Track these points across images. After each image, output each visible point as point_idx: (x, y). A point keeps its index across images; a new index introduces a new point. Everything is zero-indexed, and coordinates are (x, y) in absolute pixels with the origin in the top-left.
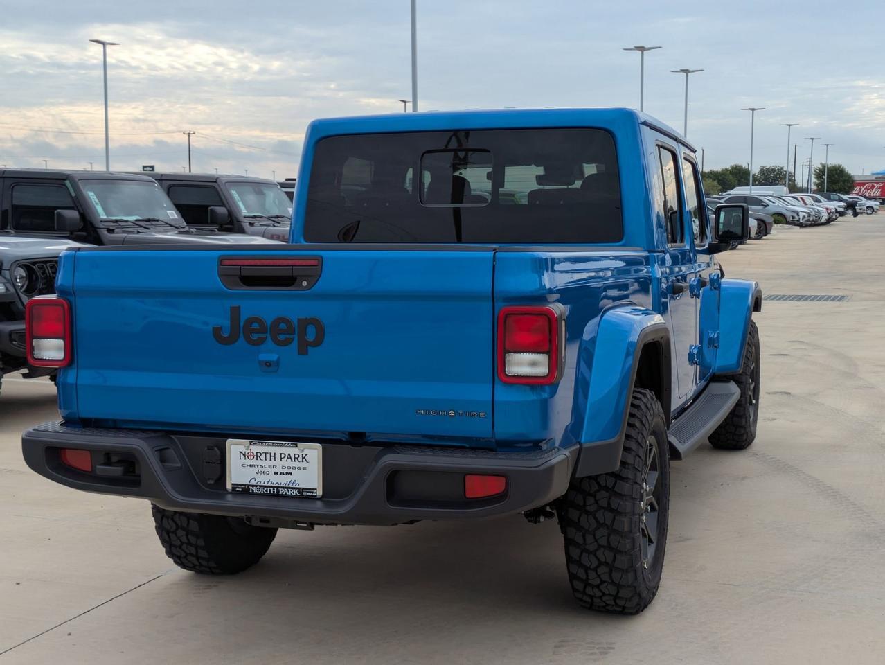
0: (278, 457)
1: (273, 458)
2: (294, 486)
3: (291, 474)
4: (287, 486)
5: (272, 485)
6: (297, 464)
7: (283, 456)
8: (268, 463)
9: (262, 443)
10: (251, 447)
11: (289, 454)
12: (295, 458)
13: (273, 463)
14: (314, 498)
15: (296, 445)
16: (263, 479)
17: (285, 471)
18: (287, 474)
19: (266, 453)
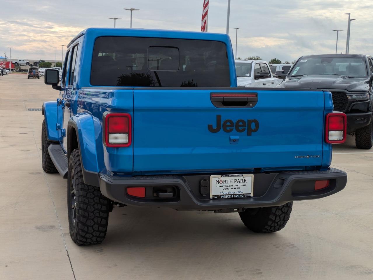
0: (233, 181)
1: (231, 182)
2: (240, 193)
3: (239, 188)
4: (237, 193)
5: (230, 194)
6: (242, 184)
7: (236, 180)
8: (229, 184)
9: (227, 176)
10: (222, 178)
11: (239, 180)
12: (241, 181)
13: (231, 184)
14: (250, 198)
15: (242, 175)
16: (226, 192)
17: (236, 187)
18: (237, 188)
19: (228, 180)
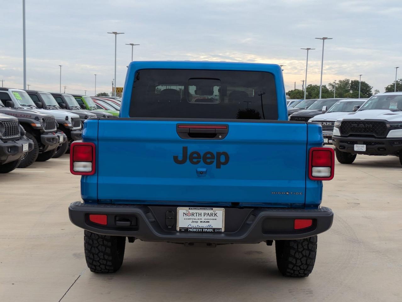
0: (202, 214)
1: (200, 215)
2: (210, 227)
3: (209, 222)
4: (207, 227)
5: (199, 227)
6: (212, 217)
7: (205, 214)
8: (198, 217)
9: (195, 208)
10: (189, 211)
11: (208, 213)
12: (211, 215)
13: (200, 217)
14: (221, 233)
15: (212, 209)
16: (195, 225)
17: (206, 221)
18: (207, 222)
19: (196, 213)
